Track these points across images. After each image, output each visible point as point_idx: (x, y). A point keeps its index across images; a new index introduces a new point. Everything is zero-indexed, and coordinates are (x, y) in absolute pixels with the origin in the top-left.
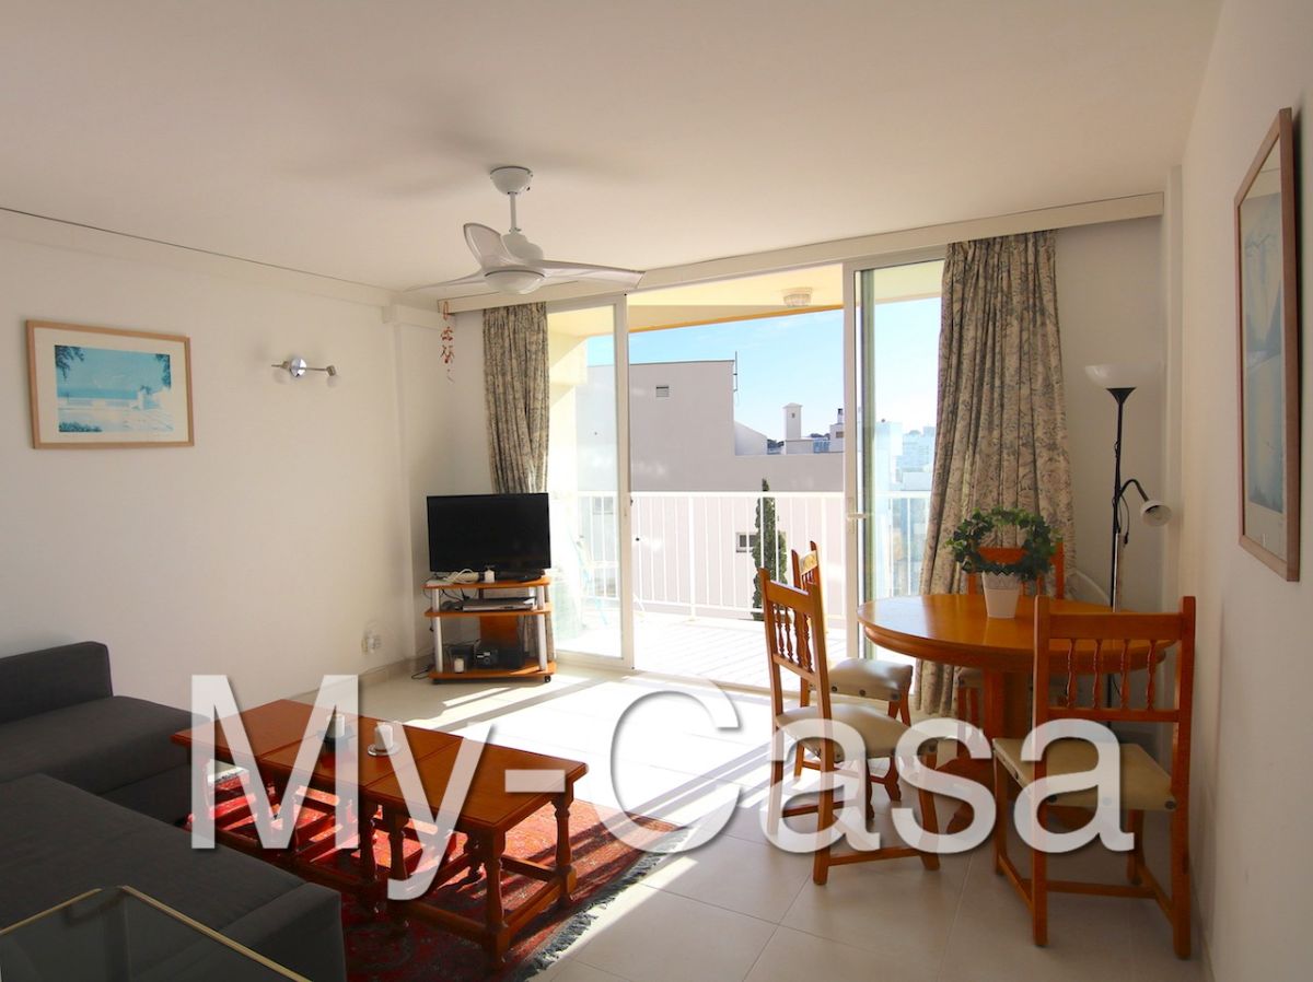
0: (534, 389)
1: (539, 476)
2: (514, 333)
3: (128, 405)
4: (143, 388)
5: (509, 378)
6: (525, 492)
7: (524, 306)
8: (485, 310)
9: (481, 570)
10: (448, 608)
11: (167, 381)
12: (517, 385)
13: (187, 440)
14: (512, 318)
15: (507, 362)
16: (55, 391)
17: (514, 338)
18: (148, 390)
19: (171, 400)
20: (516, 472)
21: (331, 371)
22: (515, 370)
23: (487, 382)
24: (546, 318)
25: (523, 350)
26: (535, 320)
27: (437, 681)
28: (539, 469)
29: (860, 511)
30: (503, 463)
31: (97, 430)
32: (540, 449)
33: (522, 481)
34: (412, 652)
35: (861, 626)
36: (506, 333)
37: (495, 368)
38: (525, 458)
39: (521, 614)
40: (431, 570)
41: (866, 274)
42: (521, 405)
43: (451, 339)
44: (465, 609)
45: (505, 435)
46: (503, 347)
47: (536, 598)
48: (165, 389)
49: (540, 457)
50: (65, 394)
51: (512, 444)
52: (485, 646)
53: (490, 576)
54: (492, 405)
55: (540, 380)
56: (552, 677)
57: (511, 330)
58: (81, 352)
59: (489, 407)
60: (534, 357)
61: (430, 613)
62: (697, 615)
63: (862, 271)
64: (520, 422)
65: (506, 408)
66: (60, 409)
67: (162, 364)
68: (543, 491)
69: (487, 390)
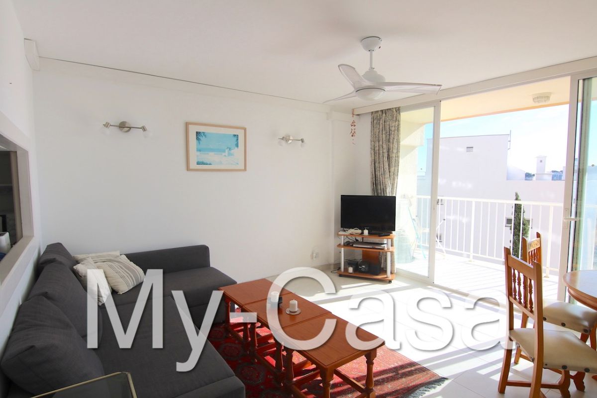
0: (392, 148)
1: (392, 188)
2: (385, 122)
3: (222, 155)
4: (228, 148)
5: (381, 143)
6: (385, 195)
7: (390, 109)
8: (372, 112)
9: (363, 229)
10: (347, 244)
11: (237, 145)
12: (385, 146)
13: (244, 168)
14: (384, 115)
15: (381, 135)
16: (196, 149)
17: (385, 125)
18: (230, 149)
19: (238, 152)
20: (382, 186)
21: (302, 141)
22: (384, 139)
23: (371, 145)
24: (400, 114)
25: (388, 130)
26: (395, 116)
27: (341, 275)
28: (393, 185)
29: (573, 216)
30: (376, 182)
31: (210, 164)
32: (394, 176)
33: (384, 190)
34: (332, 261)
35: (567, 288)
36: (381, 122)
37: (375, 138)
38: (386, 180)
39: (380, 251)
40: (341, 227)
41: (586, 82)
42: (386, 155)
43: (355, 126)
44: (354, 246)
45: (378, 169)
46: (379, 129)
47: (387, 244)
48: (236, 148)
49: (394, 179)
50: (199, 150)
51: (381, 173)
52: (363, 263)
53: (366, 232)
54: (373, 155)
55: (395, 144)
56: (392, 281)
57: (383, 121)
58: (205, 134)
59: (371, 157)
60: (393, 133)
61: (339, 245)
62: (473, 258)
63: (584, 80)
64: (384, 163)
65: (379, 157)
66: (197, 156)
67: (235, 138)
68: (394, 195)
69: (371, 148)
